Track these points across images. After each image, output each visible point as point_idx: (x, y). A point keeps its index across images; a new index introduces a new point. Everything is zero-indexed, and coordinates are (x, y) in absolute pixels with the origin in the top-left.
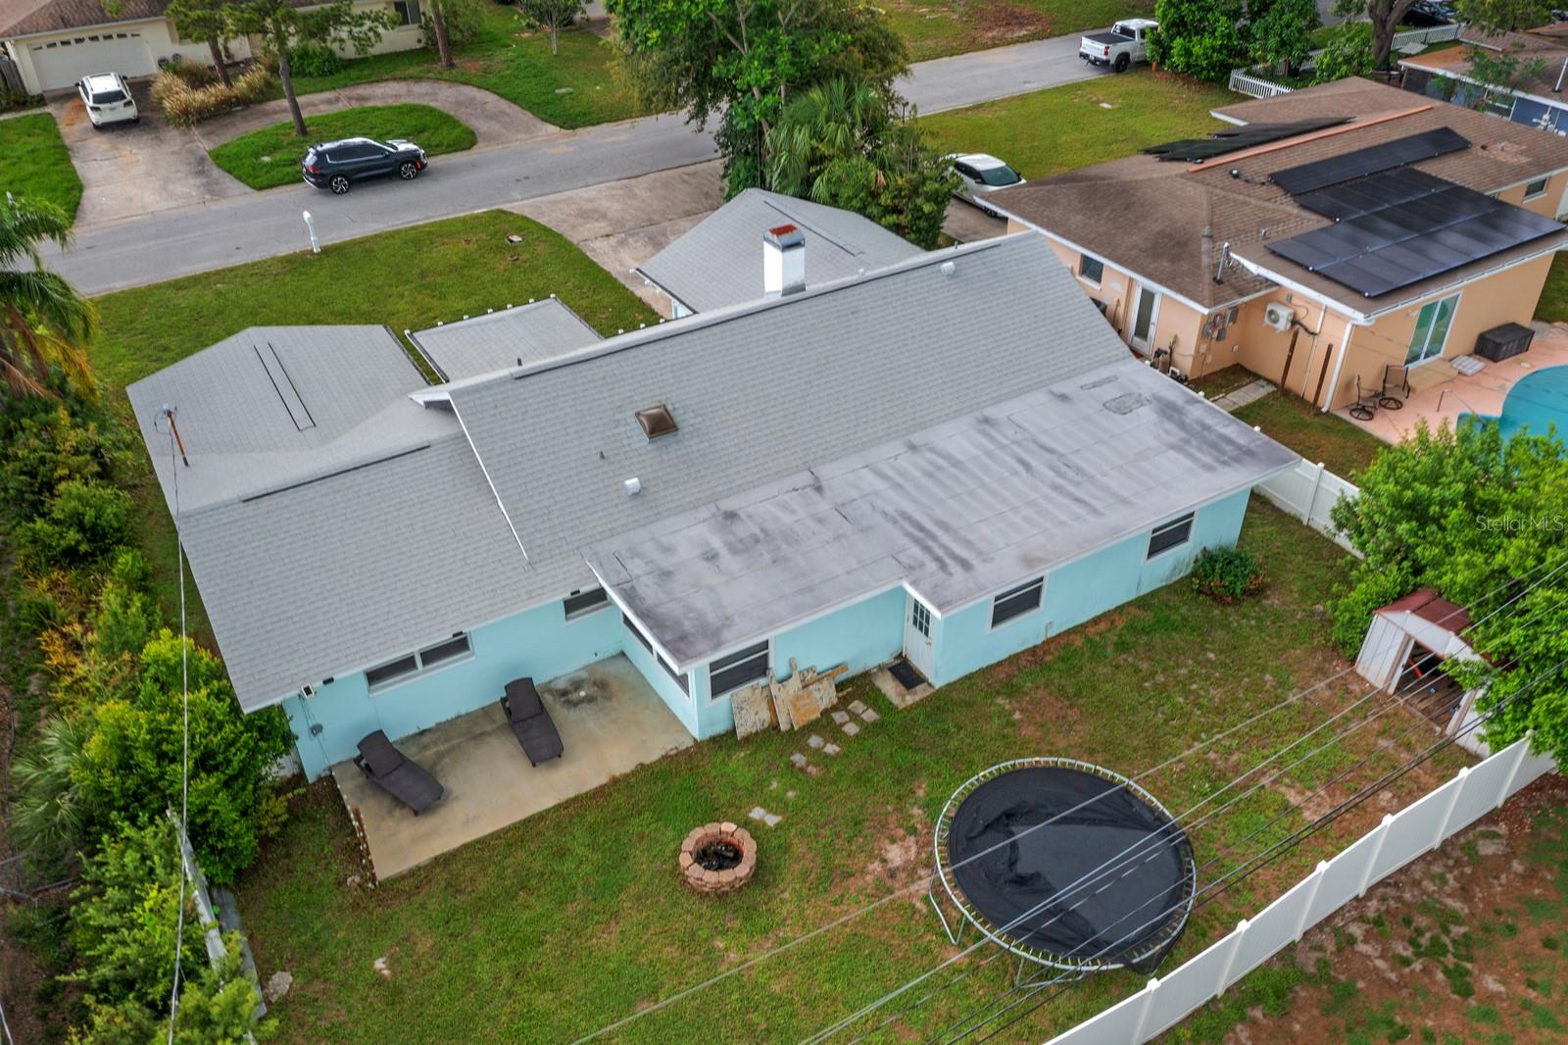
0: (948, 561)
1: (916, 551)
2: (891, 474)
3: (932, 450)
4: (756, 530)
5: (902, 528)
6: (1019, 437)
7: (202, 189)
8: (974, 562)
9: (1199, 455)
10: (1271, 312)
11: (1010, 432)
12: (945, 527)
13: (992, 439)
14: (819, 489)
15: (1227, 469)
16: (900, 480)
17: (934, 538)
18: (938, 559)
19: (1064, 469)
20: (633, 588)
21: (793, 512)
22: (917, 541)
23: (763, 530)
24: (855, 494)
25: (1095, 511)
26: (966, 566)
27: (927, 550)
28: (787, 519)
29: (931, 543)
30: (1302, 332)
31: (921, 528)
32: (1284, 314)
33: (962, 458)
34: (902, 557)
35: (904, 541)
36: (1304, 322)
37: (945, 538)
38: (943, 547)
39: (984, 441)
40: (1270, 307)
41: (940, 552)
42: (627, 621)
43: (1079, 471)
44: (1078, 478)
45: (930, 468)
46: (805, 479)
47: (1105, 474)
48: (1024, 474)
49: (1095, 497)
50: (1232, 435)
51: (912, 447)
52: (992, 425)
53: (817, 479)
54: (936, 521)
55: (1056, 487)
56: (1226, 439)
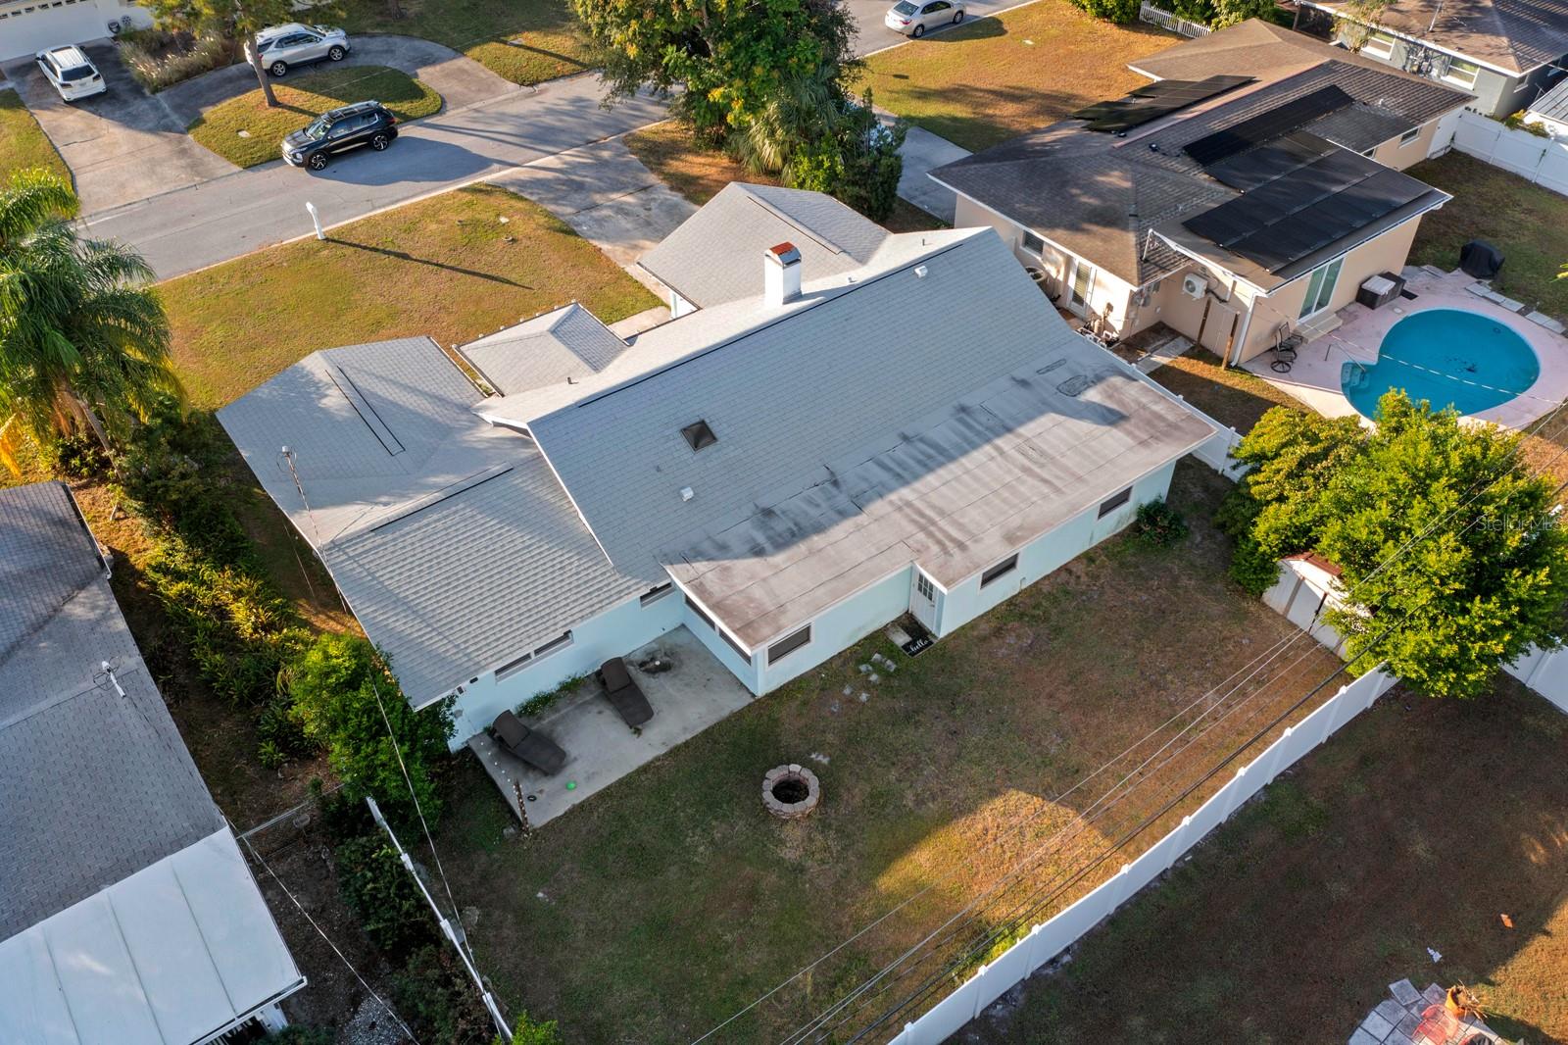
0: (948, 544)
1: (921, 536)
2: (892, 465)
3: (922, 440)
4: (792, 525)
5: (907, 516)
6: (991, 423)
7: (189, 170)
8: (968, 543)
9: (1137, 433)
10: (1188, 283)
11: (983, 419)
12: (942, 513)
13: (969, 427)
14: (835, 483)
15: (1161, 445)
16: (898, 470)
17: (933, 523)
18: (939, 542)
19: (1031, 452)
20: (701, 583)
21: (818, 506)
22: (923, 529)
23: (796, 524)
24: (864, 486)
25: (1057, 490)
26: (961, 546)
27: (930, 535)
28: (813, 512)
29: (932, 528)
30: (1214, 300)
31: (922, 515)
32: (1200, 285)
33: (946, 446)
34: (910, 542)
35: (911, 528)
36: (1217, 291)
37: (942, 523)
38: (941, 530)
39: (962, 428)
40: (1187, 278)
41: (939, 535)
42: (689, 601)
43: (1043, 453)
44: (1042, 460)
45: (921, 457)
46: (822, 475)
47: (1063, 455)
48: (999, 459)
49: (1057, 477)
50: (1163, 412)
51: (905, 438)
52: (968, 414)
53: (832, 473)
54: (933, 507)
55: (1026, 470)
56: (1160, 417)
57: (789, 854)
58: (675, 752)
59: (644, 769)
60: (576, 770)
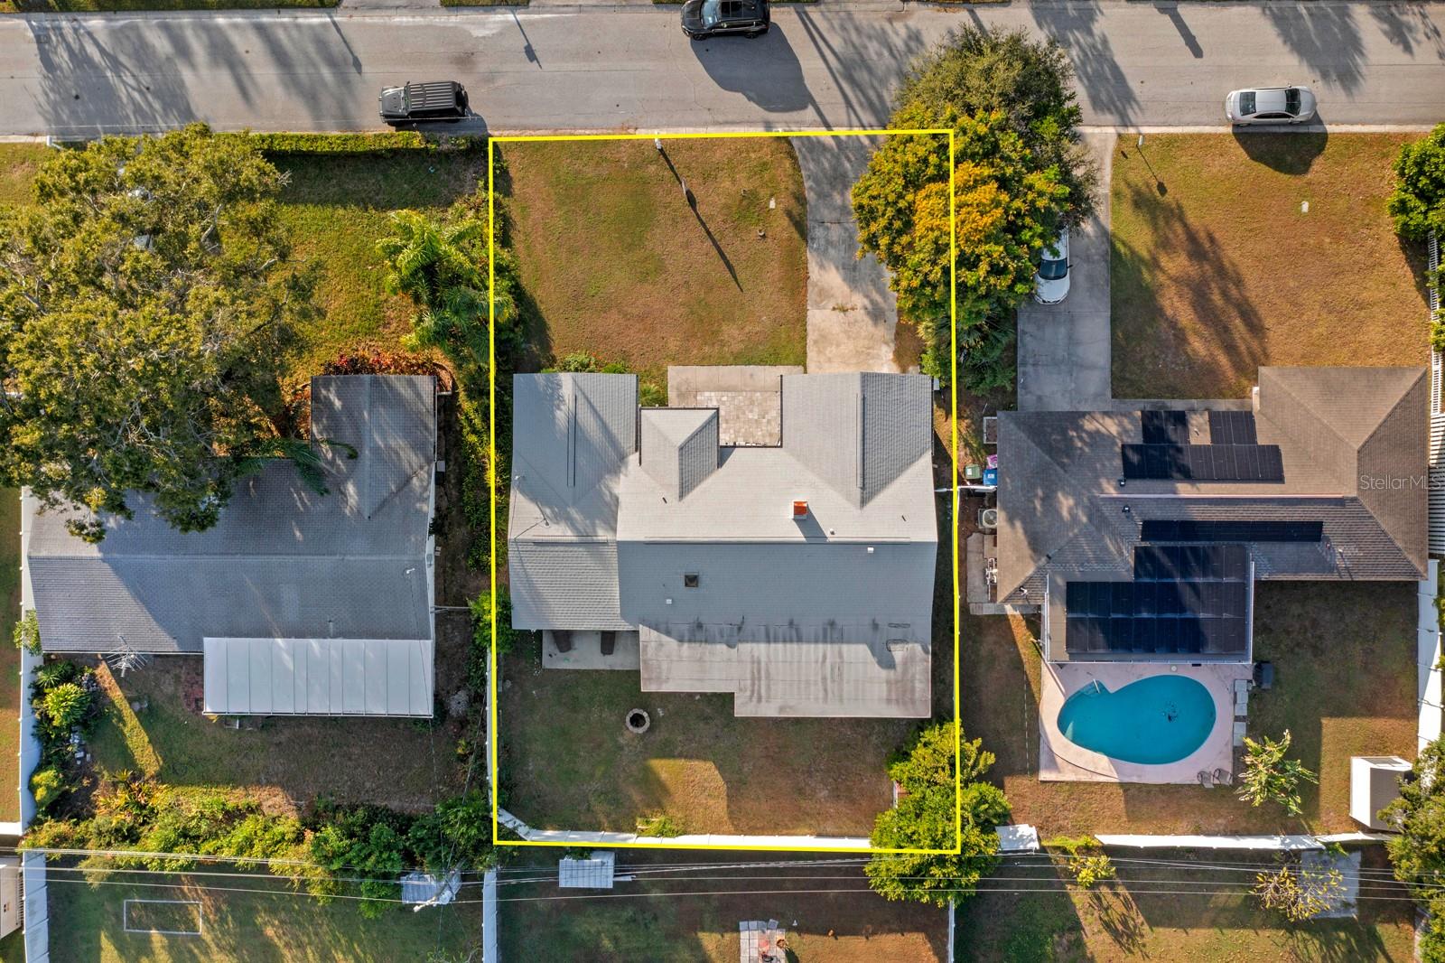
1: (749, 682)
2: (772, 635)
3: (797, 630)
4: (704, 637)
5: (753, 668)
8: (763, 700)
9: (894, 693)
11: (836, 636)
12: (768, 677)
13: (825, 636)
14: (740, 629)
15: (895, 706)
16: (772, 639)
17: (759, 679)
18: (753, 691)
19: (836, 670)
20: (647, 645)
21: (722, 633)
22: (753, 679)
24: (751, 638)
25: (826, 700)
26: (759, 699)
27: (753, 685)
28: (718, 638)
29: (757, 682)
31: (759, 672)
33: (804, 640)
34: (742, 683)
35: (748, 676)
37: (763, 683)
38: (759, 686)
39: (822, 635)
41: (756, 688)
43: (841, 675)
45: (788, 639)
46: (738, 620)
47: (848, 682)
48: (819, 665)
49: (833, 693)
50: (918, 689)
51: (791, 623)
52: (832, 629)
53: (743, 622)
54: (768, 672)
55: (824, 679)
56: (913, 690)
57: (621, 741)
58: (612, 672)
59: (597, 671)
60: (573, 654)
